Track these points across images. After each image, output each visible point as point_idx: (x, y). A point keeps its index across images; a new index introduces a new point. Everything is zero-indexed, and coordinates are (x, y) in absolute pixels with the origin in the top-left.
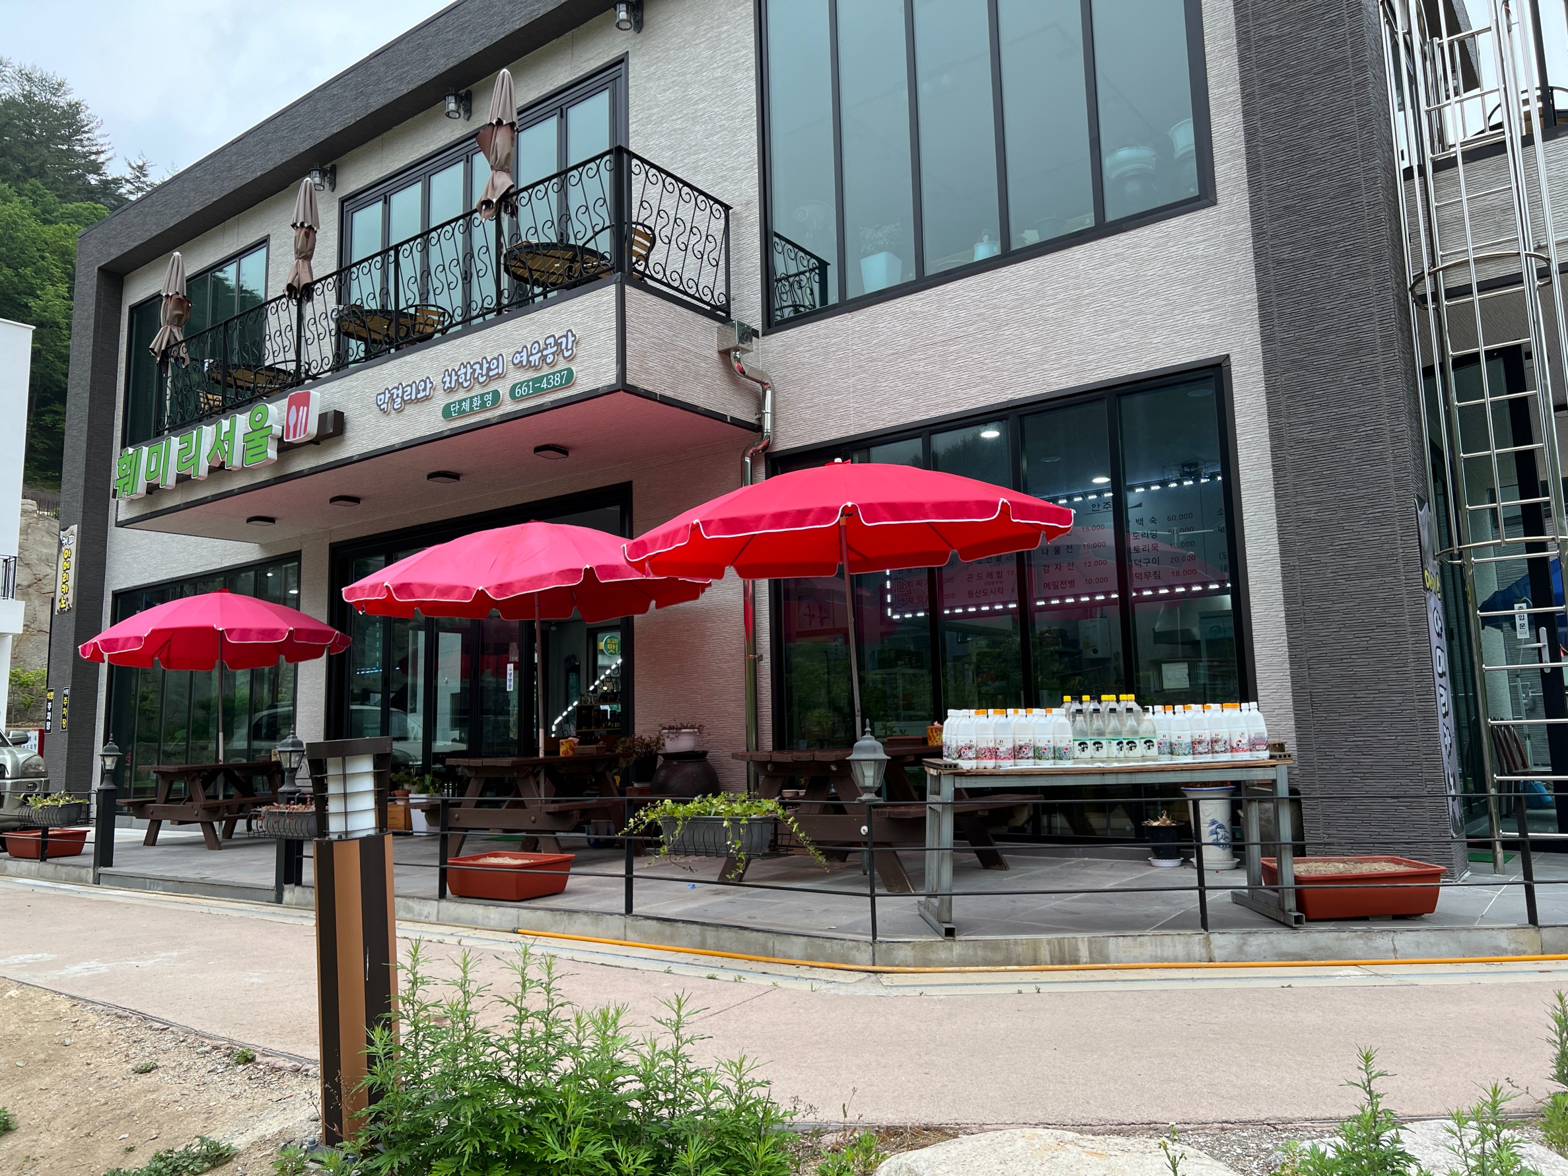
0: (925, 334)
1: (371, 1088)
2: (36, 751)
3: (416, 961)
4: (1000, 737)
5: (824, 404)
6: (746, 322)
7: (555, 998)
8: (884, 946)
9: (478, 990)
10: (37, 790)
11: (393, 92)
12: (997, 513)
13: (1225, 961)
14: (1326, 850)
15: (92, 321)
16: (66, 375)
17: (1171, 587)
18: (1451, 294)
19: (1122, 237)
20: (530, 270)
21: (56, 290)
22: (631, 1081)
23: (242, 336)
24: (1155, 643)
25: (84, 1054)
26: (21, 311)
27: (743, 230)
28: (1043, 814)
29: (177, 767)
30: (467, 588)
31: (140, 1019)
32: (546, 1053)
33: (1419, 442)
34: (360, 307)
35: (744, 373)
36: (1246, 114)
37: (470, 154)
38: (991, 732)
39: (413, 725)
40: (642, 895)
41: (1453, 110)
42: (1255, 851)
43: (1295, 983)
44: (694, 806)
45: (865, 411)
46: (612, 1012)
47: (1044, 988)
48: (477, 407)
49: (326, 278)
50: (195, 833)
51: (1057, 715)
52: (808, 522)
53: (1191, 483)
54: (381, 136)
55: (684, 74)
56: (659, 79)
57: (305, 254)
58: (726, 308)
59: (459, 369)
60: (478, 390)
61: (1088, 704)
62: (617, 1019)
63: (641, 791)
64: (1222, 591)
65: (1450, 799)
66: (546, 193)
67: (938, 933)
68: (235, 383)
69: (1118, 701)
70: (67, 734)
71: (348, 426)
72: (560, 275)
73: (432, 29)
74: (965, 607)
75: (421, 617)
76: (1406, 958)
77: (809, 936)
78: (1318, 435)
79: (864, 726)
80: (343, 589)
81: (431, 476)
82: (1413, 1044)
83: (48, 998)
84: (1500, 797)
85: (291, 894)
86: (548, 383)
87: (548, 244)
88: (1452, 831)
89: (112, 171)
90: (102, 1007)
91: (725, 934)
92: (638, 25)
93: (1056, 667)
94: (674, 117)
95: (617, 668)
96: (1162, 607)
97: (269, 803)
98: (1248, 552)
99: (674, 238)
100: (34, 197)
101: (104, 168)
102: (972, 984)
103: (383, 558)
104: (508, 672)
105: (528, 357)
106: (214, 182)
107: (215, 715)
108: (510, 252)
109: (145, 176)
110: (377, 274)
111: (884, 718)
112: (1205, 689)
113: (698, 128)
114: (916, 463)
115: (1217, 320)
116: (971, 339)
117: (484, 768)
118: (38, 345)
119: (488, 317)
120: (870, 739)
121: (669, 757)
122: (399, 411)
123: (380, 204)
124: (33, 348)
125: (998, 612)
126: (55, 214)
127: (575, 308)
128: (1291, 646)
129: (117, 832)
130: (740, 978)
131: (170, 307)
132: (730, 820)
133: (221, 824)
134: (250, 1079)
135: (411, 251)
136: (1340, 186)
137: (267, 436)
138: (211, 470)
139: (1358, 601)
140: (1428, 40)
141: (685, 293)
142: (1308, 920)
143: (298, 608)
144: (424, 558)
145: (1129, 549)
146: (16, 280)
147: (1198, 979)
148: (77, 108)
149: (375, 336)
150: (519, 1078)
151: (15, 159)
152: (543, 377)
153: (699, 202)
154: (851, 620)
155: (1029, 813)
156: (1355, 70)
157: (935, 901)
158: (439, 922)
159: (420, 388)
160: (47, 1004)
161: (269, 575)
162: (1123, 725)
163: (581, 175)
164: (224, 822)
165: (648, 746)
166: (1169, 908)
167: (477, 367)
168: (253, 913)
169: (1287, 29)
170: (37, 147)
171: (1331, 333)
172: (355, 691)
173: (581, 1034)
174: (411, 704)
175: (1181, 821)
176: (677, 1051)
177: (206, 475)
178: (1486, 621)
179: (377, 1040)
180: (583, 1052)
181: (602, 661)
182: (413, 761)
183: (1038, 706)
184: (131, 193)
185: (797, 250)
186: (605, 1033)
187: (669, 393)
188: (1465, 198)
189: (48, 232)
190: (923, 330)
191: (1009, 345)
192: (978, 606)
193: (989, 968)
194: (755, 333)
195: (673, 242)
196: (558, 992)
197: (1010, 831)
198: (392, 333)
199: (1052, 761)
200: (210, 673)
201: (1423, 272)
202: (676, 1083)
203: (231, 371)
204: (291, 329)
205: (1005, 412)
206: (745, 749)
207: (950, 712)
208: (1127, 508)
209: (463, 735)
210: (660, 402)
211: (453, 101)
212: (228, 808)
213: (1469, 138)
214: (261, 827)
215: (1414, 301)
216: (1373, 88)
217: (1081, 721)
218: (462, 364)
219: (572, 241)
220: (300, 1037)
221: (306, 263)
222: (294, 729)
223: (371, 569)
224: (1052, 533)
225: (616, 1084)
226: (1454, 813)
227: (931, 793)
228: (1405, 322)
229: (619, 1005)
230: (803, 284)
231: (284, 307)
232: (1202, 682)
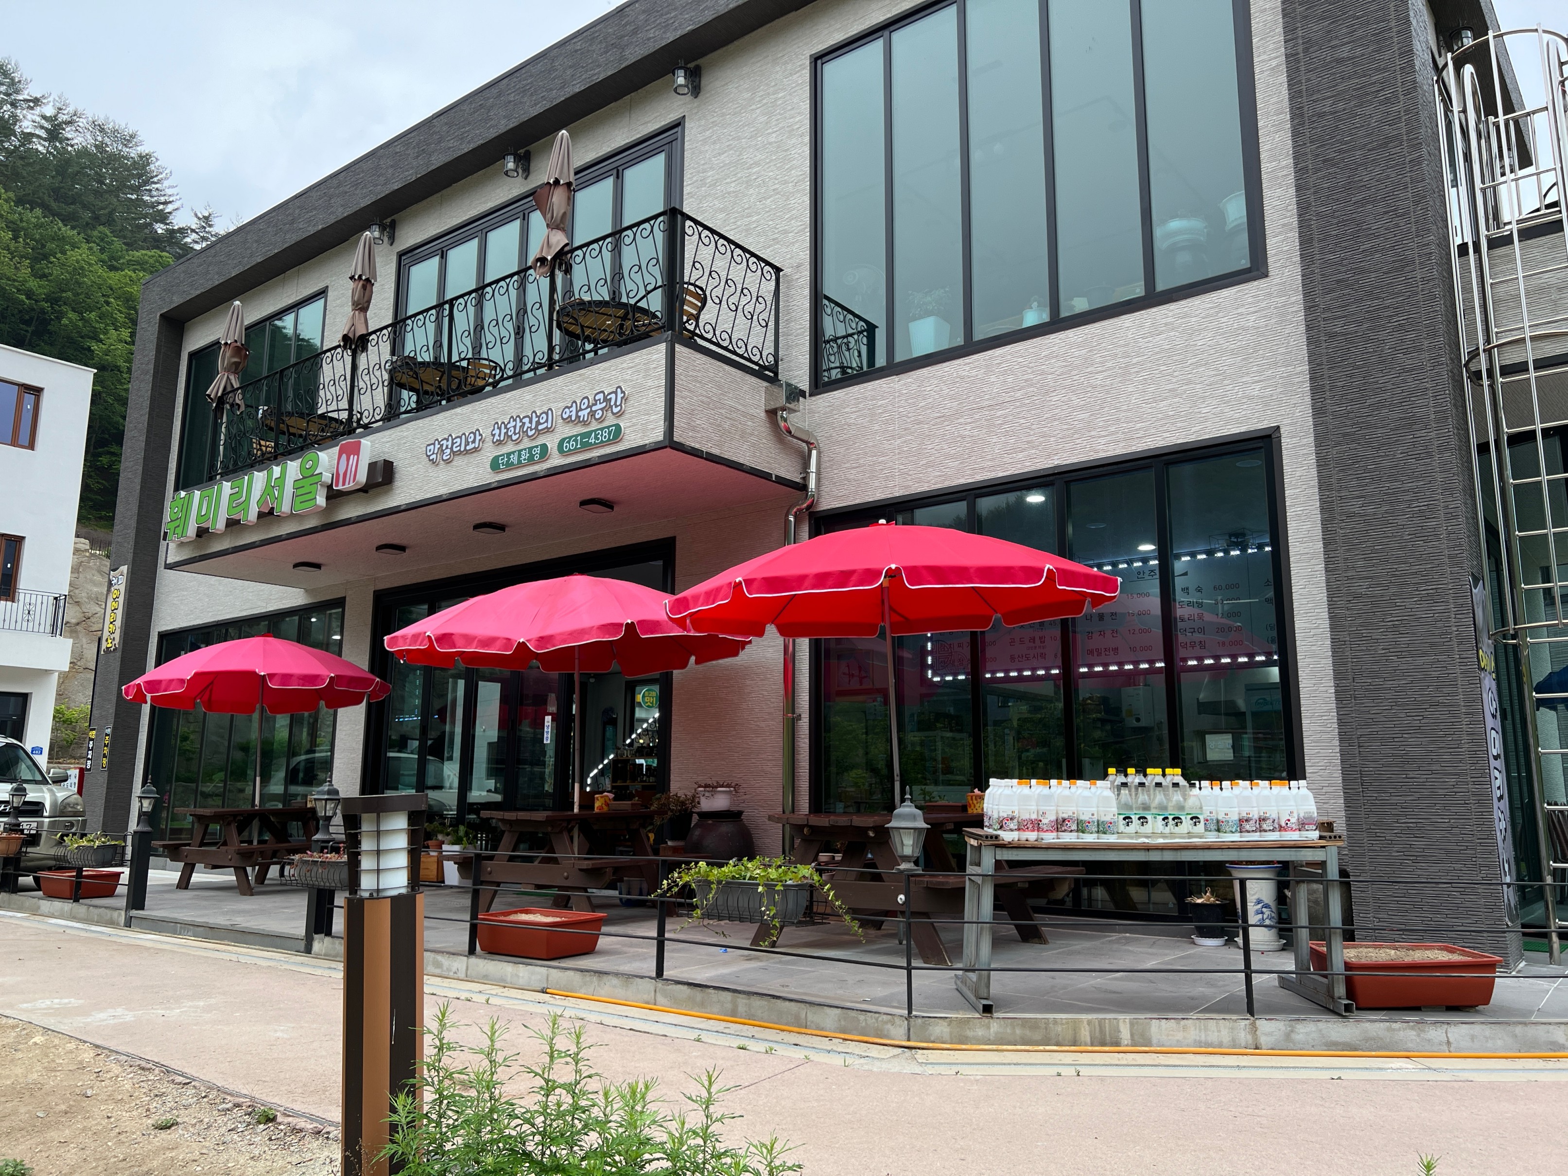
0: (972, 398)
1: (392, 1157)
2: (76, 789)
3: (443, 1026)
4: (1043, 808)
5: (869, 465)
6: (793, 382)
7: (584, 1069)
8: (920, 1020)
9: (505, 1059)
10: (73, 830)
11: (454, 151)
12: (1043, 580)
13: (1272, 1049)
14: (1377, 936)
15: (152, 366)
16: (124, 418)
17: (1217, 658)
18: (1506, 371)
19: (1173, 306)
20: (582, 327)
21: (119, 335)
22: (658, 1159)
23: (297, 383)
24: (1199, 713)
25: (106, 1106)
26: (85, 354)
27: (793, 292)
28: (1084, 886)
29: (213, 810)
30: (509, 639)
31: (163, 1072)
32: (572, 1126)
33: (1474, 518)
34: (414, 359)
35: (790, 432)
36: (1299, 188)
37: (526, 212)
38: (1034, 803)
39: (449, 773)
40: (673, 958)
41: (1509, 188)
42: (1304, 934)
43: (1345, 1075)
44: (729, 869)
45: (911, 473)
46: (641, 1086)
47: (1084, 1071)
48: (525, 460)
49: (381, 329)
50: (228, 877)
51: (1101, 787)
52: (851, 583)
53: (1238, 552)
54: (440, 193)
55: (739, 138)
56: (714, 143)
57: (362, 306)
58: (774, 368)
59: (509, 423)
60: (526, 443)
61: (1133, 777)
62: (646, 1093)
63: (675, 850)
64: (1269, 663)
65: (1505, 887)
66: (600, 252)
67: (975, 1009)
68: (288, 430)
69: (1164, 775)
70: (106, 774)
71: (397, 476)
72: (611, 332)
73: (494, 91)
74: (1007, 671)
75: (461, 666)
76: (1460, 1052)
77: (842, 1008)
78: (1370, 509)
79: (903, 793)
80: (385, 638)
81: (477, 527)
82: (1469, 1145)
83: (72, 1046)
84: (1555, 886)
85: (321, 944)
86: (596, 438)
87: (600, 302)
88: (1507, 919)
89: (179, 221)
90: (125, 1058)
91: (757, 1002)
92: (696, 90)
93: (1097, 734)
94: (728, 180)
95: (655, 722)
96: (1206, 677)
97: (302, 851)
98: (1296, 626)
99: (725, 298)
100: (101, 244)
101: (171, 217)
102: (1009, 1064)
103: (426, 607)
104: (546, 724)
105: (577, 412)
106: (276, 234)
107: (254, 758)
108: (562, 309)
109: (210, 226)
110: (431, 327)
111: (923, 781)
112: (1249, 761)
113: (751, 191)
114: (958, 525)
115: (1268, 392)
116: (1018, 404)
117: (518, 822)
118: (99, 388)
119: (539, 372)
120: (910, 806)
121: (706, 816)
122: (448, 462)
123: (437, 259)
124: (93, 390)
125: (1040, 678)
126: (121, 261)
127: (624, 365)
128: (1341, 722)
129: (151, 873)
130: (771, 1049)
131: (228, 354)
132: (765, 885)
133: (254, 870)
134: (270, 1139)
135: (466, 306)
136: (1394, 262)
137: (317, 483)
138: (261, 515)
139: (1410, 679)
140: (1483, 118)
141: (734, 353)
142: (1357, 1009)
143: (340, 655)
144: (467, 608)
145: (1176, 618)
146: (80, 324)
147: (1244, 1067)
148: (148, 159)
149: (427, 387)
150: (543, 1154)
151: (85, 206)
152: (591, 432)
153: (750, 263)
154: (892, 681)
155: (1069, 886)
156: (1410, 147)
157: (973, 976)
158: (468, 979)
159: (470, 440)
160: (71, 1052)
161: (313, 620)
162: (1168, 800)
163: (635, 235)
164: (257, 868)
165: (683, 803)
166: (1213, 990)
167: (526, 420)
168: (282, 963)
169: (1340, 106)
170: (107, 196)
171: (1384, 406)
172: (393, 737)
173: (609, 1108)
174: (448, 753)
175: (1226, 899)
176: (707, 1129)
177: (255, 520)
178: (1541, 703)
179: (400, 1108)
180: (610, 1128)
181: (639, 713)
182: (447, 810)
183: (1080, 777)
184: (196, 242)
185: (845, 313)
186: (633, 1108)
187: (715, 451)
188: (1521, 275)
189: (114, 277)
190: (970, 394)
191: (1057, 411)
192: (1020, 671)
193: (1027, 1048)
194: (802, 394)
195: (724, 303)
196: (586, 1063)
197: (1049, 903)
198: (444, 385)
199: (1095, 835)
200: (251, 716)
201: (1478, 349)
202: (704, 1163)
203: (284, 418)
204: (345, 379)
205: (1051, 478)
206: (781, 809)
207: (992, 781)
208: (1173, 577)
209: (498, 785)
210: (706, 459)
211: (512, 160)
212: (262, 854)
213: (1523, 216)
214: (293, 876)
215: (1468, 377)
216: (1428, 165)
217: (1126, 795)
218: (512, 417)
219: (624, 300)
220: (323, 1097)
221: (362, 314)
222: (331, 777)
223: (414, 616)
224: (1098, 600)
225: (642, 1161)
226: (1509, 900)
227: (971, 864)
228: (1459, 399)
229: (648, 1078)
230: (851, 346)
231: (339, 357)
232: (1247, 754)
